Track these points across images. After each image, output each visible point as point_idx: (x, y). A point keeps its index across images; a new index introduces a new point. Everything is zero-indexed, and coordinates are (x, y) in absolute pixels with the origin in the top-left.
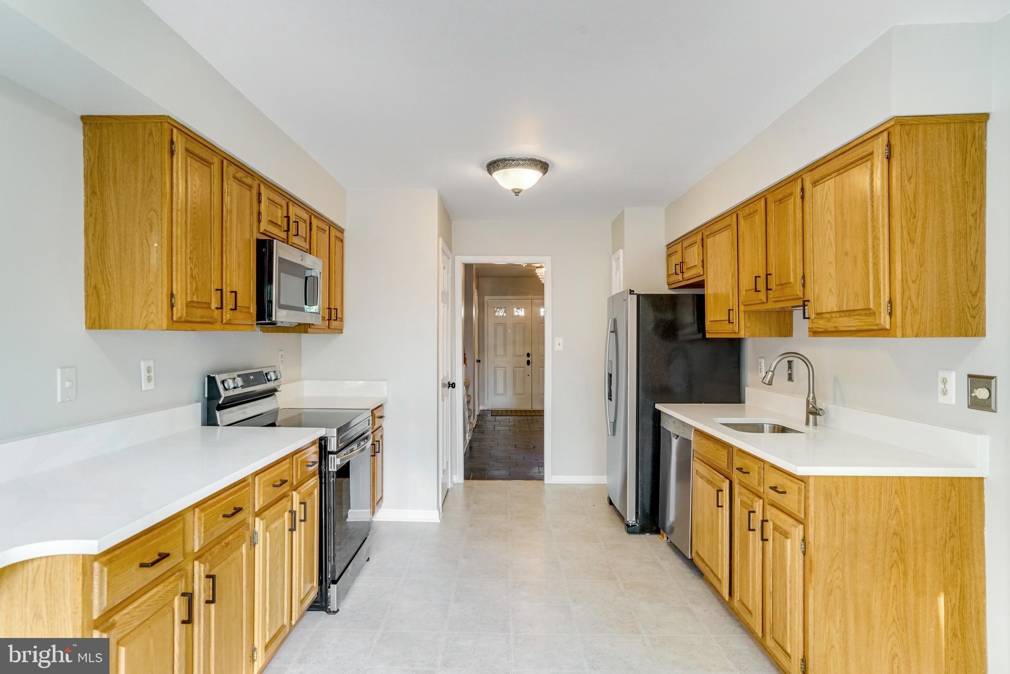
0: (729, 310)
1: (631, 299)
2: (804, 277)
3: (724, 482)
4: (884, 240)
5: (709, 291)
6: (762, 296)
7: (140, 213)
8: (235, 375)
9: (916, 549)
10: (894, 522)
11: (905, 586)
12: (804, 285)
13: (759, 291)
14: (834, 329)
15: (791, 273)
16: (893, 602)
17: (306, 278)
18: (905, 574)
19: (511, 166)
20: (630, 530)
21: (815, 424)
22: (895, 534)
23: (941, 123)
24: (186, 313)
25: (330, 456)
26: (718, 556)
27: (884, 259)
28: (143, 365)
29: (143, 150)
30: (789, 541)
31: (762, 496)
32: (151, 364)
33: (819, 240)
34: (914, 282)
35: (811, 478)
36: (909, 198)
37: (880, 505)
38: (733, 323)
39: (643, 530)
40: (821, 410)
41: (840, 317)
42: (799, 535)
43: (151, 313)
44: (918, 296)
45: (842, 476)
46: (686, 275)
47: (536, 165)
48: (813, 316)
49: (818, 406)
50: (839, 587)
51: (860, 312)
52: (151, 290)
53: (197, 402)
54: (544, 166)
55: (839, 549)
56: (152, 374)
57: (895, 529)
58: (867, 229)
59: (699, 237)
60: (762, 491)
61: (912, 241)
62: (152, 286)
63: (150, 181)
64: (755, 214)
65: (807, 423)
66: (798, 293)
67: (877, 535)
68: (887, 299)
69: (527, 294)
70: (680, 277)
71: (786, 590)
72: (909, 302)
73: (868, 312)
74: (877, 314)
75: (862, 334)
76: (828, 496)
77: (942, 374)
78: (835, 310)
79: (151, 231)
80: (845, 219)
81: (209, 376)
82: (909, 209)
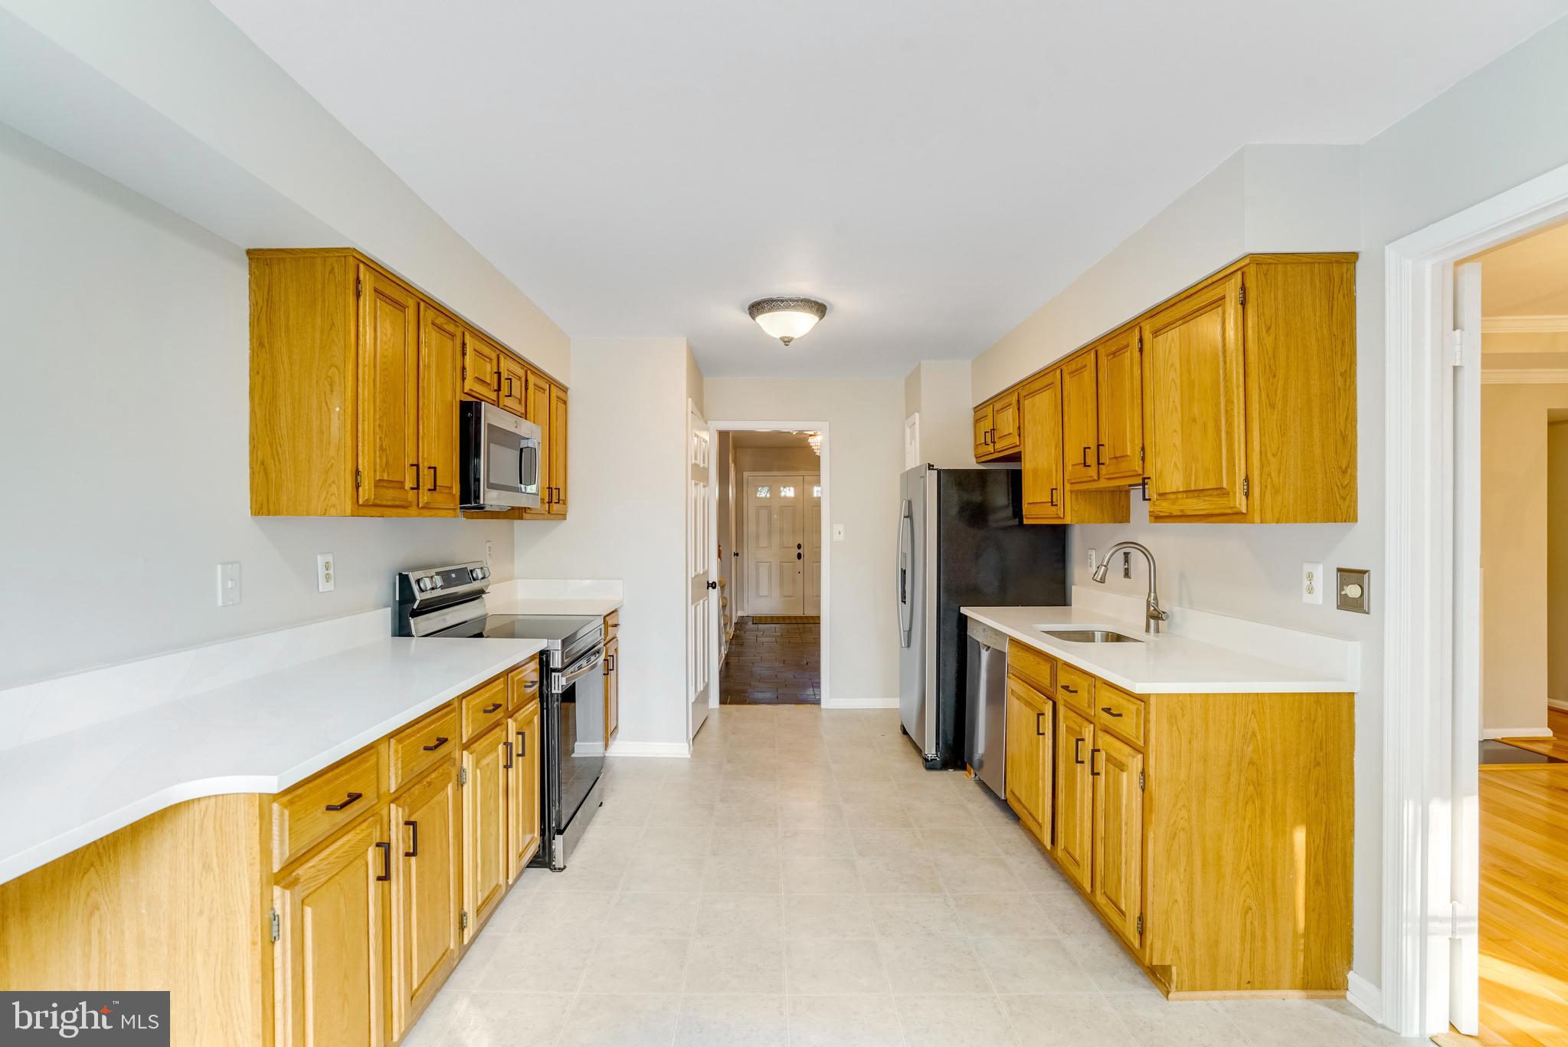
0: (1052, 490)
1: (930, 475)
2: (1143, 449)
3: (1046, 703)
4: (1238, 404)
5: (1027, 466)
6: (1092, 472)
7: (318, 369)
8: (433, 572)
9: (1275, 781)
10: (1250, 749)
11: (1261, 825)
12: (1143, 459)
13: (1089, 466)
14: (1180, 514)
15: (1128, 443)
16: (1247, 846)
17: (521, 450)
18: (1262, 811)
19: (779, 308)
20: (930, 765)
21: (1157, 631)
22: (1251, 763)
23: (1302, 263)
24: (375, 495)
25: (553, 674)
26: (1038, 795)
27: (1239, 427)
28: (321, 560)
29: (323, 291)
30: (1125, 775)
31: (1092, 720)
32: (330, 558)
33: (1161, 404)
34: (1274, 455)
35: (1151, 696)
36: (1268, 353)
37: (1234, 727)
38: (1056, 505)
39: (945, 765)
40: (1164, 613)
41: (1187, 498)
42: (1137, 768)
43: (332, 495)
44: (1279, 472)
45: (1190, 694)
46: (998, 446)
47: (811, 308)
48: (1154, 497)
49: (1161, 608)
50: (1184, 829)
51: (1211, 492)
52: (332, 465)
53: (386, 606)
54: (821, 309)
55: (1185, 783)
56: (331, 572)
57: (1251, 758)
58: (1219, 390)
59: (1015, 398)
60: (1093, 714)
61: (1272, 406)
62: (333, 462)
63: (331, 329)
64: (1084, 369)
65: (1148, 630)
66: (1137, 468)
67: (1230, 764)
68: (1243, 477)
69: (797, 469)
70: (991, 448)
71: (1121, 835)
72: (1269, 480)
73: (1221, 492)
74: (1231, 494)
75: (1214, 519)
76: (1172, 719)
77: (1307, 568)
78: (1181, 490)
79: (332, 391)
80: (1192, 378)
81: (400, 574)
82: (1268, 367)
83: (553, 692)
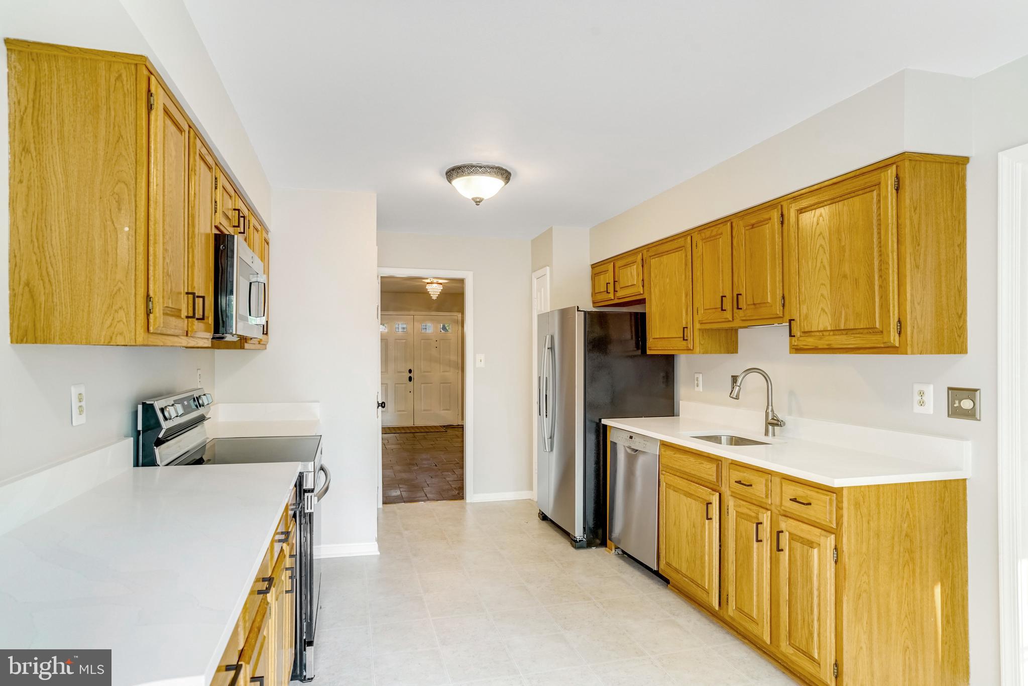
0: (684, 328)
1: (578, 315)
2: (783, 298)
3: (713, 495)
4: (893, 264)
5: (653, 311)
6: (728, 315)
7: (101, 184)
9: (921, 547)
10: (906, 525)
11: (913, 583)
12: (784, 306)
13: (725, 310)
14: (827, 347)
15: (769, 294)
16: (905, 599)
17: (251, 283)
18: (914, 571)
20: (576, 544)
21: (774, 435)
22: (907, 535)
23: (936, 162)
24: (163, 322)
25: (306, 494)
26: (703, 567)
27: (893, 282)
28: (74, 391)
29: (108, 98)
30: (816, 551)
31: (768, 507)
32: (82, 390)
33: (808, 263)
34: (919, 304)
35: (844, 489)
36: (915, 227)
37: (896, 509)
38: (687, 340)
39: (589, 544)
40: (782, 421)
41: (834, 335)
42: (830, 544)
43: (118, 322)
44: (922, 317)
45: (868, 486)
46: (619, 294)
47: (496, 174)
48: (798, 334)
50: (865, 591)
51: (861, 331)
52: (119, 290)
53: (127, 436)
54: (506, 175)
55: (866, 555)
56: (83, 404)
57: (906, 532)
58: (872, 254)
59: (640, 257)
60: (770, 503)
61: (917, 267)
62: (120, 285)
63: (118, 141)
64: (718, 237)
65: (767, 434)
66: (778, 313)
67: (893, 538)
68: (896, 320)
69: (409, 310)
70: (611, 296)
71: (812, 598)
72: (916, 322)
73: (872, 330)
74: (885, 332)
75: (861, 351)
76: (857, 505)
77: (917, 388)
78: (829, 329)
79: (120, 209)
80: (843, 244)
81: (144, 404)
82: (915, 237)
83: (306, 511)
